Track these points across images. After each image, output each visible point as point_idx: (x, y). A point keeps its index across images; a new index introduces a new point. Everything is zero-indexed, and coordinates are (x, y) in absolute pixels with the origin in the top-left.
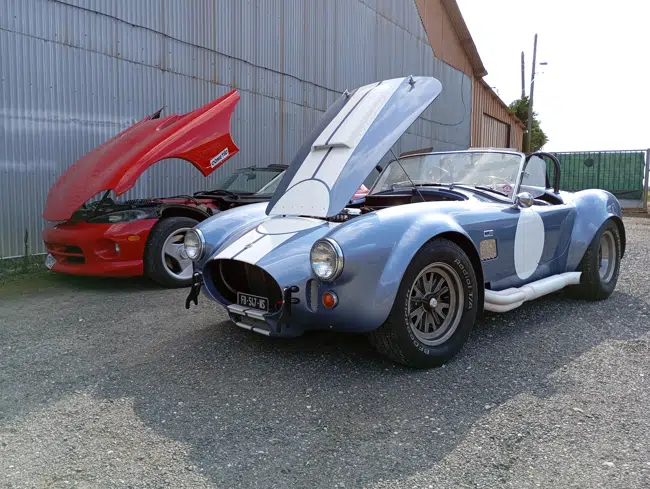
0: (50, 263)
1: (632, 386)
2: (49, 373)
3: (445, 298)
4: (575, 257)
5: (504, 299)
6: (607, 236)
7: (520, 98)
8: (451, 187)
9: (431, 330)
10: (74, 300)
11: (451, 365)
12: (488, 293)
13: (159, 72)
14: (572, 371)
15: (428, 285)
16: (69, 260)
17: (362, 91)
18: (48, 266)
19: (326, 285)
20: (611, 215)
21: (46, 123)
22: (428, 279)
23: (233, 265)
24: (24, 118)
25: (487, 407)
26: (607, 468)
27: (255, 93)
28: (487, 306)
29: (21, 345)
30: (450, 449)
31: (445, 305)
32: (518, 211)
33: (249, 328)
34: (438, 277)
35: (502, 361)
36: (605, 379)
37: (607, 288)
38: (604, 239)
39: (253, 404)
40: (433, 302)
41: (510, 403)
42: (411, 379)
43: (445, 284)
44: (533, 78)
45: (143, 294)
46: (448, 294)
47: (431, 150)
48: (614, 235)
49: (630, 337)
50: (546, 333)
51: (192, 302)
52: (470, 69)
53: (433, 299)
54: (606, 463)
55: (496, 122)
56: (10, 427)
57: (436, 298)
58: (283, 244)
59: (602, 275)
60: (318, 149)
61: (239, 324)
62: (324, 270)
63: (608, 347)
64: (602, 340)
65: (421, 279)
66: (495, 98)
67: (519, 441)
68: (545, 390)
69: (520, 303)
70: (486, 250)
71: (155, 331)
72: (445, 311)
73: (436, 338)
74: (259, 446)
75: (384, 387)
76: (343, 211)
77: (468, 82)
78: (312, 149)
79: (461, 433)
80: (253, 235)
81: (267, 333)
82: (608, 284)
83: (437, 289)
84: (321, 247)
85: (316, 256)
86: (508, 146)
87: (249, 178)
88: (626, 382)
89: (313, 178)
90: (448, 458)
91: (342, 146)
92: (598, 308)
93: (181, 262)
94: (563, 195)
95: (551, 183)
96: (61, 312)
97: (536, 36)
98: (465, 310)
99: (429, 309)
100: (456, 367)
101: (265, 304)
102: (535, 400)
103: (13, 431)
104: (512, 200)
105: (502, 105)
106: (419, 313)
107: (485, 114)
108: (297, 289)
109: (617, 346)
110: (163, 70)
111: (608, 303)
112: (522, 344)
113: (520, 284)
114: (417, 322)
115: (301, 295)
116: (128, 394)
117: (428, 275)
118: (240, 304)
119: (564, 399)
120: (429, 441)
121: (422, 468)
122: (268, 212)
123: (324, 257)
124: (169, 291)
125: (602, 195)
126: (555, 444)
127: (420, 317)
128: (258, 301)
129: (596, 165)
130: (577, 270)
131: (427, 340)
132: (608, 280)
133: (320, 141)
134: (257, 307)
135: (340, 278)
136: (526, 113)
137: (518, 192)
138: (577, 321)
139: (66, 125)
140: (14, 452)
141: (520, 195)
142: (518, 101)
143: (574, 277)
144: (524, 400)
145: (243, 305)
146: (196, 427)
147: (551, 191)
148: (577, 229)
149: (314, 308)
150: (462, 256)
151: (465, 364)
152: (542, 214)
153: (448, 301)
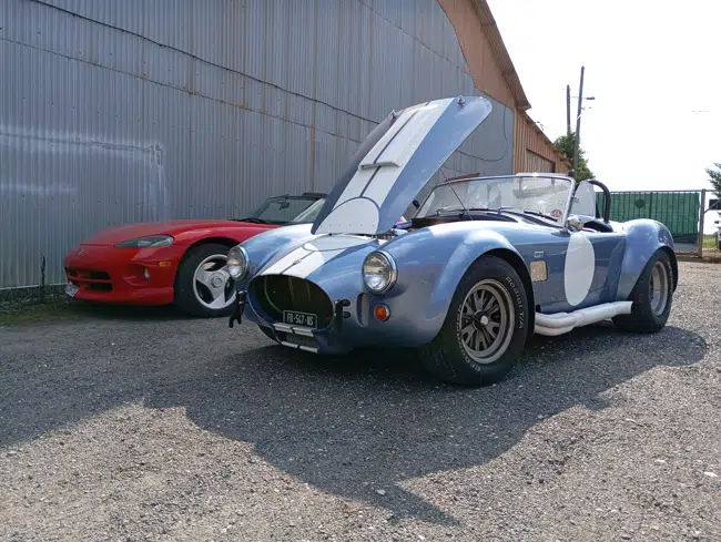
0: (72, 291)
1: (685, 403)
2: (92, 387)
3: (495, 317)
4: (626, 287)
5: (554, 323)
6: (658, 266)
7: (565, 134)
8: (499, 211)
9: (482, 348)
10: (103, 327)
11: (501, 384)
12: (539, 317)
13: (186, 95)
14: (625, 389)
15: (479, 303)
16: (93, 287)
17: (409, 112)
18: (70, 293)
19: (377, 298)
20: (663, 244)
21: (67, 146)
22: (479, 297)
23: (281, 280)
24: (44, 139)
25: (540, 417)
26: (659, 464)
27: (285, 120)
28: (537, 329)
29: (56, 364)
30: (506, 449)
31: (496, 324)
32: (569, 235)
33: (296, 346)
34: (489, 295)
35: (554, 382)
36: (657, 397)
37: (658, 320)
38: (655, 269)
39: (306, 414)
40: (484, 320)
41: (562, 414)
42: (463, 396)
43: (496, 302)
44: (579, 113)
45: (174, 323)
46: (499, 312)
47: (477, 175)
48: (667, 267)
49: (682, 364)
50: (598, 360)
51: (235, 322)
52: (513, 102)
53: (484, 317)
54: (658, 460)
55: (540, 160)
56: (63, 430)
57: (487, 316)
58: (332, 259)
59: (653, 308)
60: (365, 168)
61: (284, 343)
62: (377, 282)
63: (660, 371)
64: (654, 365)
65: (472, 296)
66: (539, 133)
67: (572, 443)
68: (597, 404)
69: (571, 328)
70: (537, 272)
71: (194, 354)
72: (496, 330)
73: (487, 357)
74: (317, 446)
75: (436, 401)
76: (389, 231)
77: (510, 115)
78: (359, 168)
79: (516, 438)
80: (300, 253)
81: (315, 350)
82: (660, 316)
83: (488, 307)
84: (374, 259)
85: (369, 269)
86: (553, 172)
87: (282, 207)
88: (679, 399)
89: (361, 197)
90: (504, 455)
91: (391, 165)
92: (650, 340)
93: (213, 290)
94: (612, 224)
95: (601, 213)
96: (90, 337)
97: (583, 68)
98: (515, 330)
99: (481, 327)
100: (508, 386)
101: (314, 320)
102: (587, 412)
103: (67, 433)
104: (562, 225)
105: (547, 142)
106: (470, 330)
107: (529, 151)
108: (348, 303)
109: (669, 371)
110: (191, 94)
111: (660, 336)
112: (573, 368)
113: (571, 310)
114: (468, 340)
115: (352, 309)
116: (177, 405)
117: (479, 292)
118: (286, 322)
119: (616, 412)
120: (484, 443)
121: (478, 463)
122: (313, 232)
123: (377, 269)
124: (200, 320)
125: (653, 224)
126: (608, 445)
127: (470, 335)
128: (306, 317)
129: (647, 205)
130: (628, 300)
131: (478, 357)
132: (660, 312)
133: (368, 160)
134: (305, 325)
135: (392, 291)
136: (573, 150)
137: (568, 216)
138: (629, 350)
139: (87, 148)
140: (73, 449)
141: (569, 219)
142: (563, 138)
143: (625, 306)
144: (577, 412)
145: (289, 323)
146: (252, 431)
147: (601, 220)
148: (628, 258)
149: (365, 322)
150: (512, 274)
151: (517, 384)
152: (591, 240)
153: (498, 320)
